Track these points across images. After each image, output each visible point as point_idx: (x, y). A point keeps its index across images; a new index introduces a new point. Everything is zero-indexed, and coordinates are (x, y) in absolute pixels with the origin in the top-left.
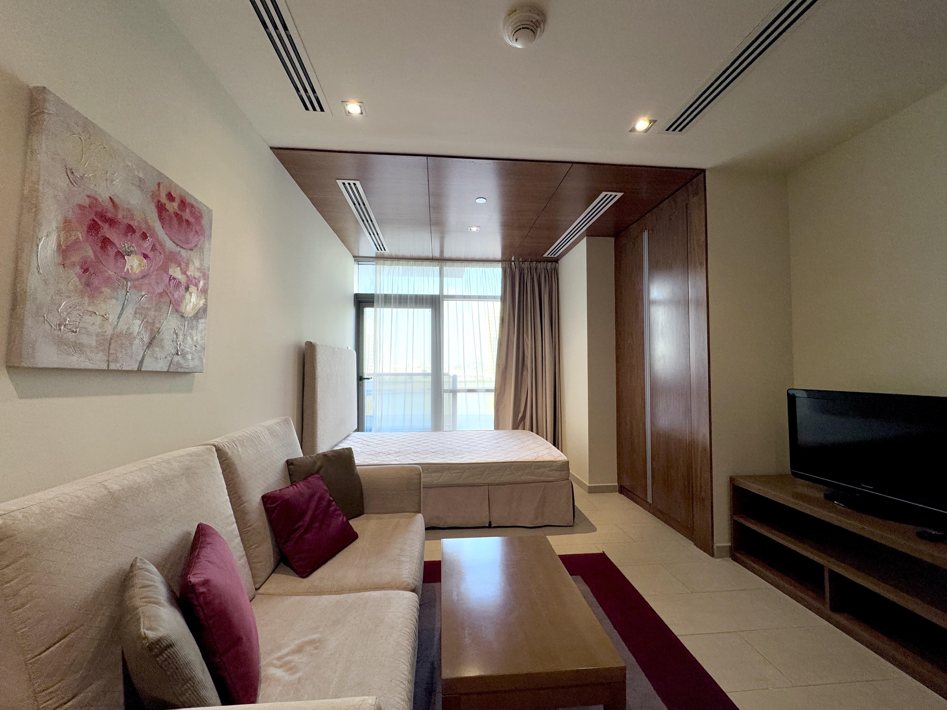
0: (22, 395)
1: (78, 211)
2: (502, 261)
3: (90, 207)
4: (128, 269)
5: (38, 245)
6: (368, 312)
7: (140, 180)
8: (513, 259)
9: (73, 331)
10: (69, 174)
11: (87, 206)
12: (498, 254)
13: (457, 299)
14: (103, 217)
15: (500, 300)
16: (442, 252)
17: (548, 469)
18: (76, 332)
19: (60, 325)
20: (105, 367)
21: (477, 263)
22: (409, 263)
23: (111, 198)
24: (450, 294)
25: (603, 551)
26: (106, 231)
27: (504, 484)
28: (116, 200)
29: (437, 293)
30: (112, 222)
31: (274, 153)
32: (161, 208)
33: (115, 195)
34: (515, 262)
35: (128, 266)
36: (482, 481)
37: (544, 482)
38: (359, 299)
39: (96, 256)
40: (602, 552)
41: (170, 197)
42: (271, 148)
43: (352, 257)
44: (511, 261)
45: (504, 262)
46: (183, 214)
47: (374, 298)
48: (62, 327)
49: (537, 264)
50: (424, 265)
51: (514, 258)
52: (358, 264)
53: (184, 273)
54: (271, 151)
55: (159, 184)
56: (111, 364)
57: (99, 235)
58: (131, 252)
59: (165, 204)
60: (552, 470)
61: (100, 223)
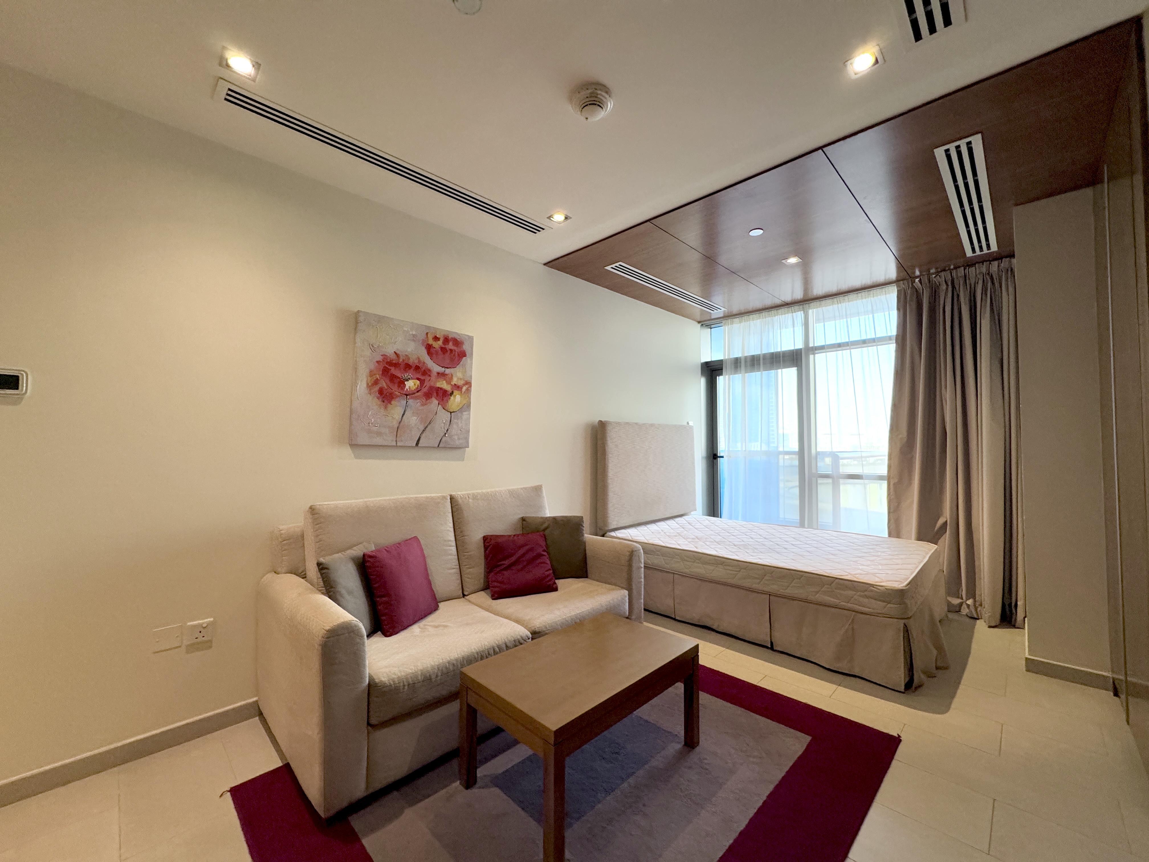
0: (357, 457)
1: (377, 364)
2: (897, 281)
3: (383, 360)
4: (407, 389)
5: (357, 386)
6: (721, 381)
7: (414, 335)
8: (917, 273)
9: (376, 426)
10: (371, 347)
11: (382, 360)
12: (892, 272)
13: (827, 350)
14: (391, 363)
15: (894, 341)
16: (806, 290)
17: (858, 593)
18: (377, 426)
19: (369, 423)
20: (394, 444)
21: (857, 293)
22: (761, 315)
23: (395, 352)
24: (817, 344)
25: (898, 734)
26: (393, 371)
27: (793, 599)
28: (398, 352)
29: (799, 345)
30: (396, 365)
31: (548, 267)
32: (429, 348)
33: (398, 349)
34: (921, 277)
35: (407, 387)
36: (760, 587)
37: (854, 611)
38: (711, 368)
39: (388, 386)
40: (897, 736)
41: (436, 339)
42: (545, 264)
43: (697, 323)
44: (913, 278)
45: (902, 282)
46: (446, 346)
47: (722, 364)
48: (370, 424)
49: (967, 271)
50: (780, 313)
51: (920, 272)
52: (711, 328)
53: (449, 383)
54: (545, 266)
55: (427, 334)
56: (398, 443)
57: (389, 374)
58: (409, 379)
59: (432, 344)
60: (867, 597)
61: (389, 367)
